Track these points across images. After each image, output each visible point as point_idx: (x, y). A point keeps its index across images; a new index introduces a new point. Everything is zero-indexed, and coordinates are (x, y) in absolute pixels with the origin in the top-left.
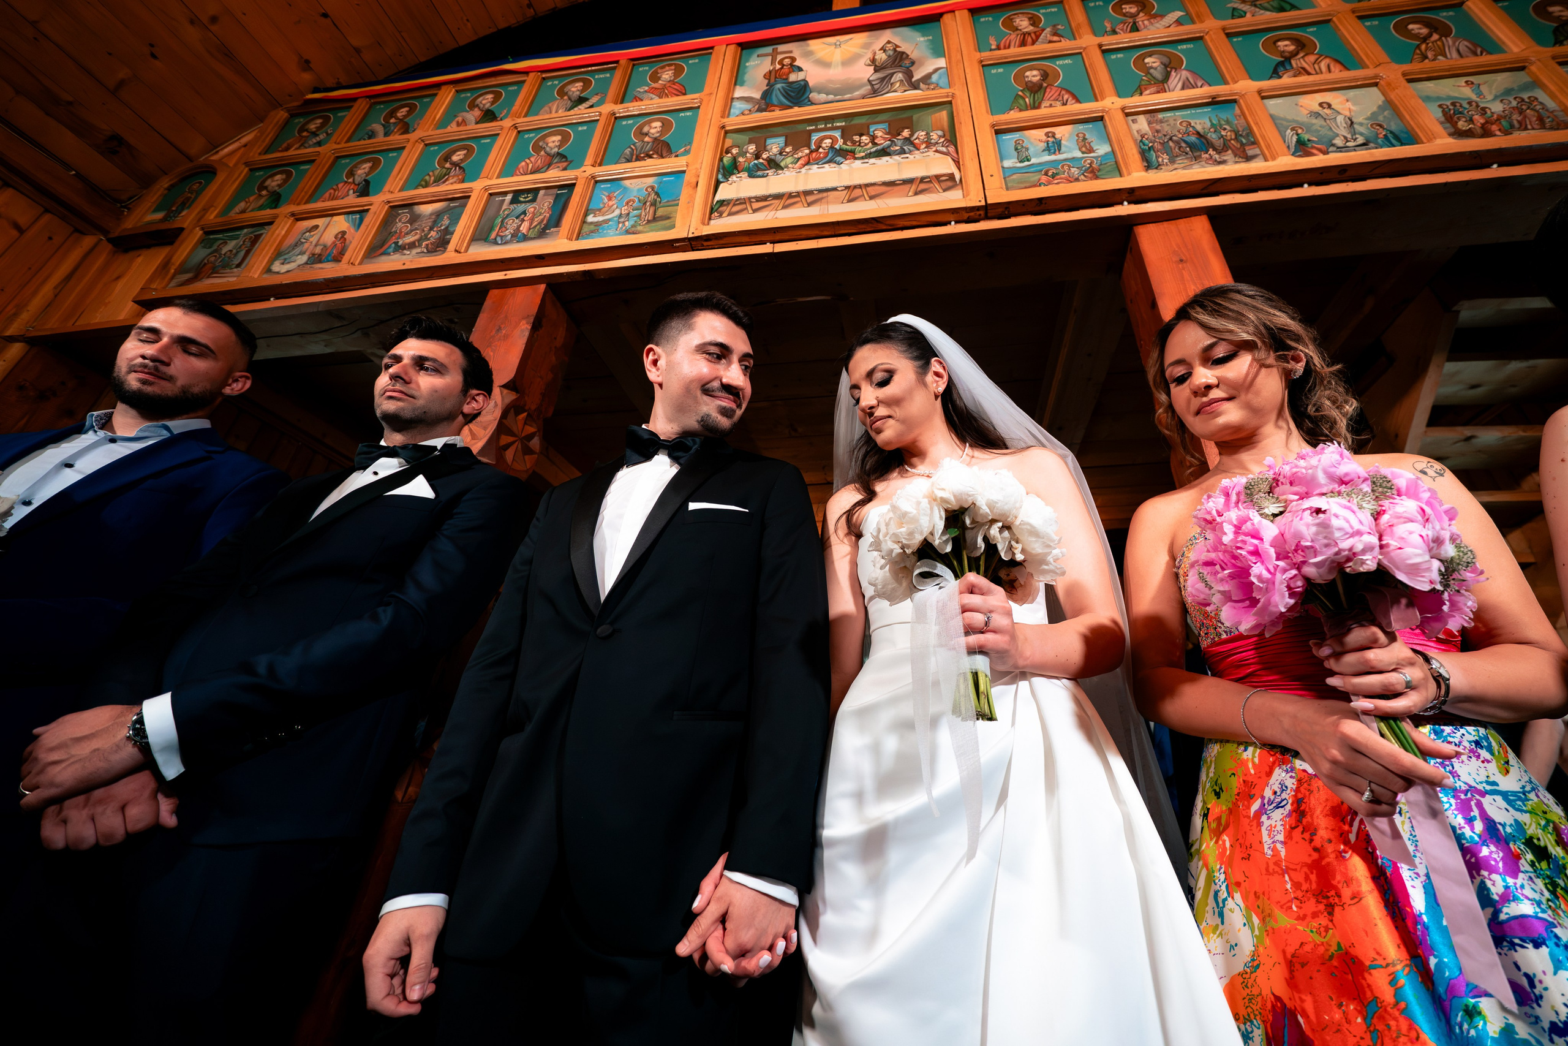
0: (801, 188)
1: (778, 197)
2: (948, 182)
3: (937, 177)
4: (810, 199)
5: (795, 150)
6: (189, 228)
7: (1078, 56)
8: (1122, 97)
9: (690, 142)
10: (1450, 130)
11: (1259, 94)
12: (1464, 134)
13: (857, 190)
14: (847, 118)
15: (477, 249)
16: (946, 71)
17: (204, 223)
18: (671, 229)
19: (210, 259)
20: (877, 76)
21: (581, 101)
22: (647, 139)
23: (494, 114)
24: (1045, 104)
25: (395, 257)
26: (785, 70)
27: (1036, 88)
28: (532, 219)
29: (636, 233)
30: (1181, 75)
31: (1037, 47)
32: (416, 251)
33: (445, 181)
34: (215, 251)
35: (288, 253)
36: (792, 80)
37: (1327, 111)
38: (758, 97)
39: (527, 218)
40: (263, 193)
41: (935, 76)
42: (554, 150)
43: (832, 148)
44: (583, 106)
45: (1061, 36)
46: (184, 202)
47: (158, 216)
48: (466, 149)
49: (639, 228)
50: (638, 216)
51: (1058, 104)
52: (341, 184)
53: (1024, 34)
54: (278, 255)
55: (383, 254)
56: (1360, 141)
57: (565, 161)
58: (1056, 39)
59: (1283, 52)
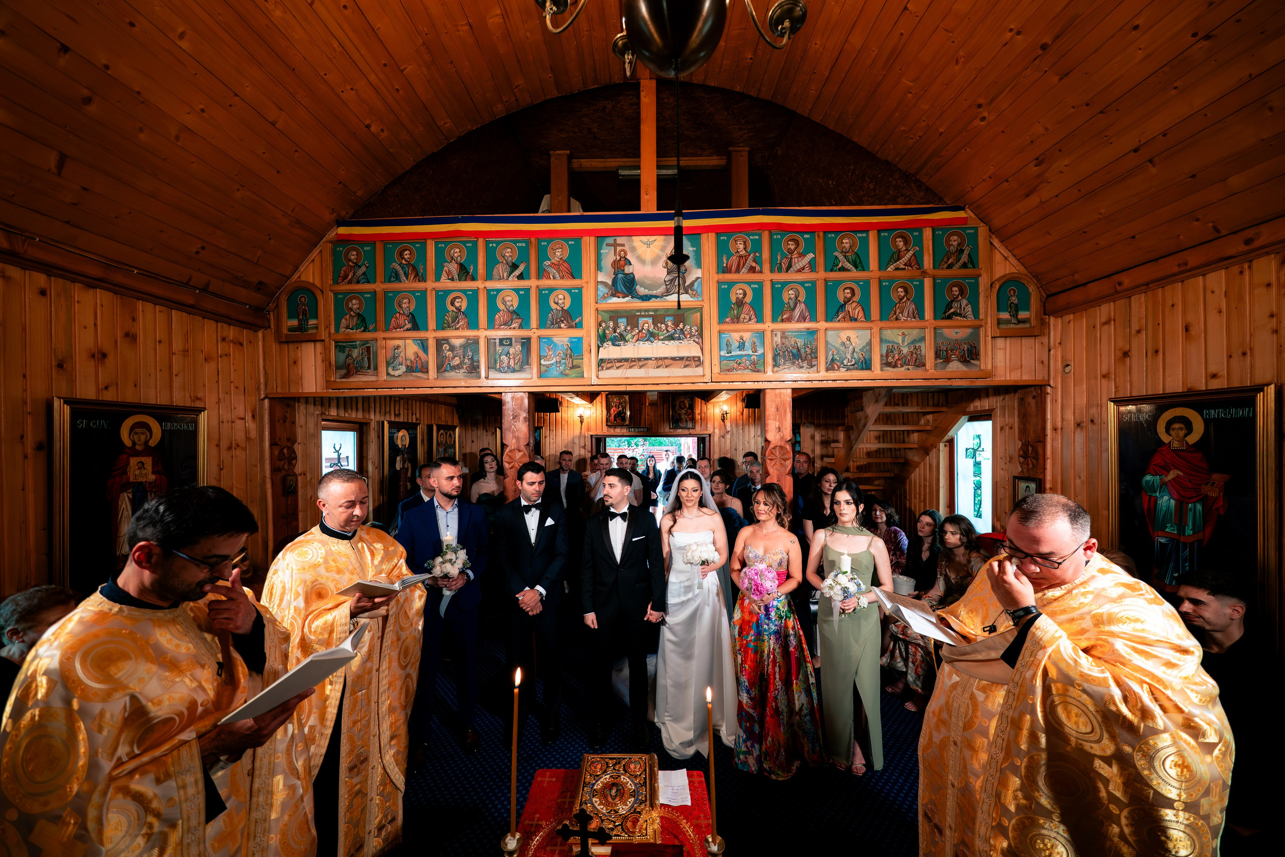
0: (636, 356)
1: (626, 360)
2: (697, 361)
3: (694, 357)
4: (641, 363)
5: (632, 329)
6: (327, 340)
7: (761, 284)
8: (774, 320)
9: (581, 315)
10: (884, 361)
11: (826, 330)
12: (888, 364)
13: (660, 361)
14: (655, 310)
15: (492, 374)
16: (701, 283)
17: (333, 337)
18: (583, 377)
19: (349, 361)
20: (669, 278)
21: (514, 267)
22: (558, 308)
23: (466, 269)
24: (742, 316)
25: (453, 374)
26: (622, 262)
27: (740, 303)
28: (514, 358)
29: (566, 375)
30: (800, 308)
31: (744, 275)
32: (462, 371)
33: (458, 323)
34: (349, 356)
35: (393, 363)
36: (626, 271)
37: (848, 342)
38: (610, 282)
39: (511, 357)
40: (352, 313)
41: (696, 284)
42: (512, 308)
43: (648, 330)
44: (517, 273)
45: (756, 263)
46: (304, 313)
47: (294, 322)
48: (460, 298)
49: (567, 372)
50: (565, 364)
51: (747, 317)
52: (398, 315)
53: (740, 257)
54: (388, 364)
55: (445, 371)
56: (853, 363)
57: (520, 318)
58: (754, 264)
59: (845, 297)
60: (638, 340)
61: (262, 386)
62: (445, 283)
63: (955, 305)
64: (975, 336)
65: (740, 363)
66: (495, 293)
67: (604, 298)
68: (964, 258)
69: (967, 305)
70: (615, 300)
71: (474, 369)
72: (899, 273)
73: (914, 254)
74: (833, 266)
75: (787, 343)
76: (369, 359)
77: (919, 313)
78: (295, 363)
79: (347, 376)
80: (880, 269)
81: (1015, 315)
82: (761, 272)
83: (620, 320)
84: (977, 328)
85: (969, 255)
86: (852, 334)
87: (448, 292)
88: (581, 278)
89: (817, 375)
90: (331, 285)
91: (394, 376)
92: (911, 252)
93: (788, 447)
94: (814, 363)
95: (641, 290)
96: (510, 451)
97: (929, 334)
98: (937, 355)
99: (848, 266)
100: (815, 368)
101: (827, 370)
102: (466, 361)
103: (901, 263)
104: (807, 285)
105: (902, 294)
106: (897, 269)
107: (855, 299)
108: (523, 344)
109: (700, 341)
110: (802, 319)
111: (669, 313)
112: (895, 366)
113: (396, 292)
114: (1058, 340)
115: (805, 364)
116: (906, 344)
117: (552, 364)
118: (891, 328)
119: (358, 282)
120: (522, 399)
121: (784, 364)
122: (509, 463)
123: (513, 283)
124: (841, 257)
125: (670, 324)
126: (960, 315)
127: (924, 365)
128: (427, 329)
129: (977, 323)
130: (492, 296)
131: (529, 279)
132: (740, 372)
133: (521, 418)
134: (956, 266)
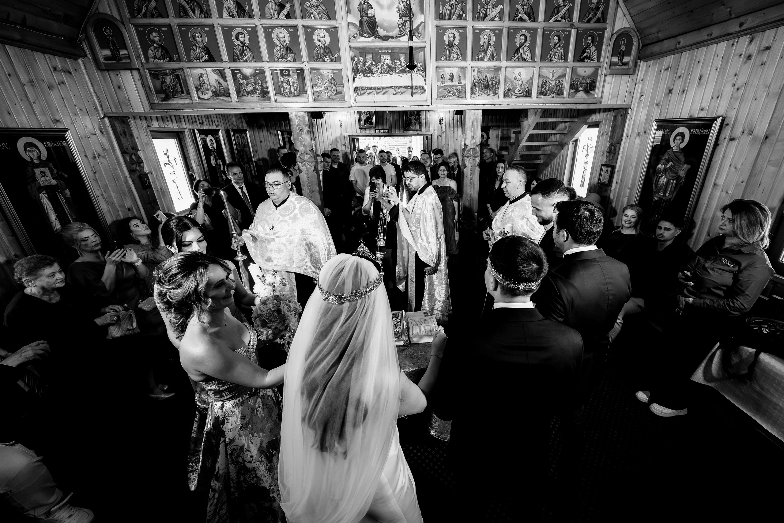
1: (374, 88)
2: (422, 90)
3: (420, 87)
4: (384, 91)
5: (376, 63)
6: (141, 69)
7: (465, 29)
8: (473, 59)
9: (338, 51)
10: (539, 91)
11: (506, 67)
12: (542, 93)
13: (397, 89)
14: (392, 49)
15: (280, 98)
16: (424, 27)
17: (146, 66)
18: (345, 100)
19: (165, 87)
20: (401, 21)
21: (282, 7)
22: (321, 45)
23: (242, 7)
24: (452, 55)
25: (249, 97)
26: (366, 6)
27: (451, 45)
28: (293, 85)
29: (333, 99)
30: (491, 49)
31: (455, 22)
32: (256, 95)
33: (245, 56)
34: (163, 82)
35: (200, 89)
36: (369, 15)
37: (519, 77)
38: (358, 24)
39: (291, 85)
40: (155, 45)
41: (420, 28)
42: (285, 44)
43: (388, 65)
44: (285, 12)
45: (463, 12)
46: (114, 45)
47: (107, 52)
48: (243, 33)
49: (334, 97)
50: (331, 90)
51: (456, 56)
52: (194, 47)
53: (452, 5)
54: (197, 90)
55: (243, 95)
56: (521, 92)
57: (293, 53)
58: (461, 13)
59: (520, 42)
60: (381, 73)
61: (99, 107)
62: (227, 20)
63: (588, 50)
64: (595, 74)
65: (450, 91)
66: (270, 30)
67: (354, 37)
68: (599, 14)
69: (594, 51)
70: (362, 39)
71: (265, 94)
72: (557, 25)
73: (568, 10)
74: (514, 17)
75: (481, 77)
76: (180, 85)
77: (565, 57)
78: (119, 87)
79: (166, 98)
80: (544, 21)
81: (621, 60)
82: (466, 19)
83: (368, 56)
84: (597, 68)
85: (602, 12)
86: (522, 70)
87: (231, 28)
88: (335, 18)
89: (498, 100)
90: (129, 19)
91: (204, 99)
92: (567, 7)
93: (478, 149)
94: (497, 92)
95: (382, 32)
96: (301, 154)
97: (568, 72)
98: (571, 87)
99: (525, 17)
100: (497, 95)
101: (505, 97)
102: (258, 87)
103: (558, 17)
104: (496, 31)
105: (557, 41)
106: (556, 21)
107: (527, 44)
108: (298, 74)
109: (424, 74)
110: (492, 58)
111: (402, 52)
112: (546, 95)
113: (189, 27)
114: (642, 78)
115: (491, 93)
116: (554, 79)
117: (322, 91)
118: (546, 67)
119: (152, 16)
120: (304, 117)
121: (478, 92)
122: (301, 163)
123: (282, 21)
124: (521, 10)
125: (403, 60)
126: (588, 58)
127: (563, 94)
128: (221, 61)
129: (598, 64)
130: (269, 32)
131: (295, 18)
132: (450, 98)
133: (305, 131)
134: (593, 20)
